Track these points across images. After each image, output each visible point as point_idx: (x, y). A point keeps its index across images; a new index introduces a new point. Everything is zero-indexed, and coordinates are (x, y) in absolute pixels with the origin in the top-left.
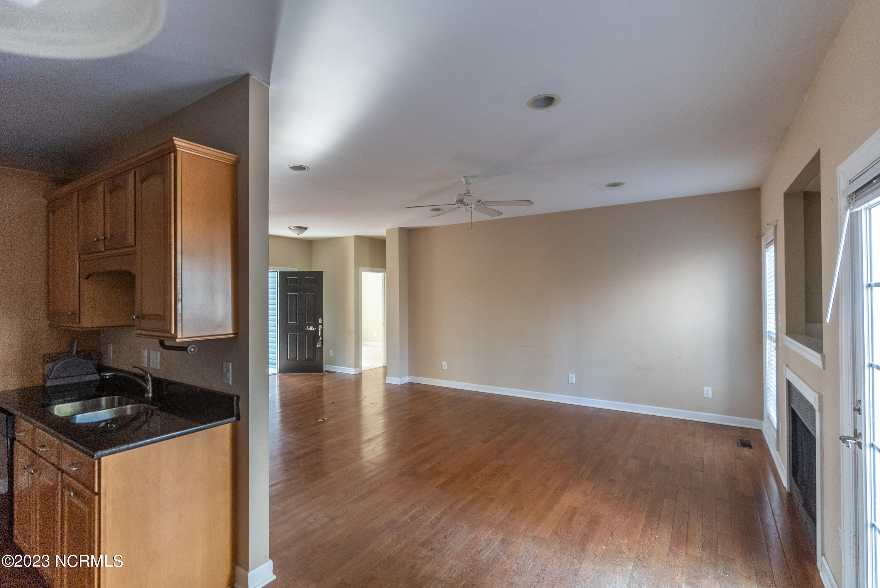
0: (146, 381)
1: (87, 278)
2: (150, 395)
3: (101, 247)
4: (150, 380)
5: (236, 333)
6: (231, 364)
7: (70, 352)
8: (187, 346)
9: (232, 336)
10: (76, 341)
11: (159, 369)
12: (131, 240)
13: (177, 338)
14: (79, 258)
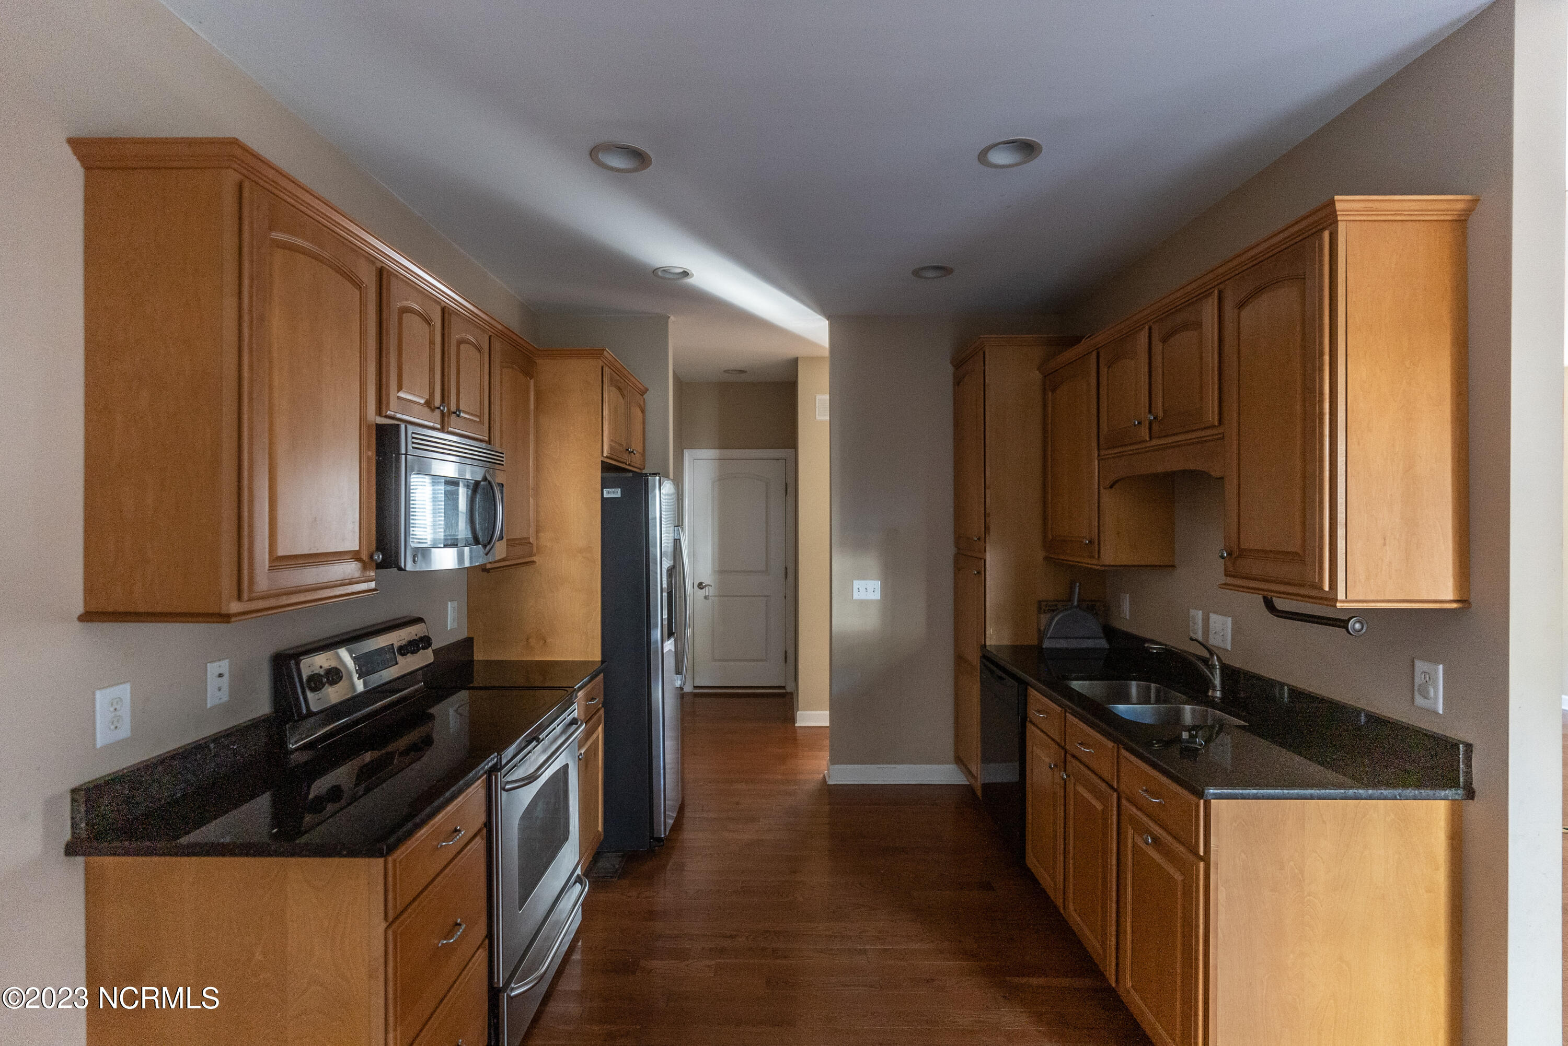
0: (1211, 668)
1: (1111, 487)
2: (1218, 694)
3: (1144, 432)
4: (1218, 667)
5: (1464, 601)
6: (1441, 667)
7: (1070, 599)
8: (1346, 618)
9: (1454, 606)
10: (1078, 584)
11: (1229, 648)
12: (1212, 416)
13: (1336, 600)
14: (1099, 455)
